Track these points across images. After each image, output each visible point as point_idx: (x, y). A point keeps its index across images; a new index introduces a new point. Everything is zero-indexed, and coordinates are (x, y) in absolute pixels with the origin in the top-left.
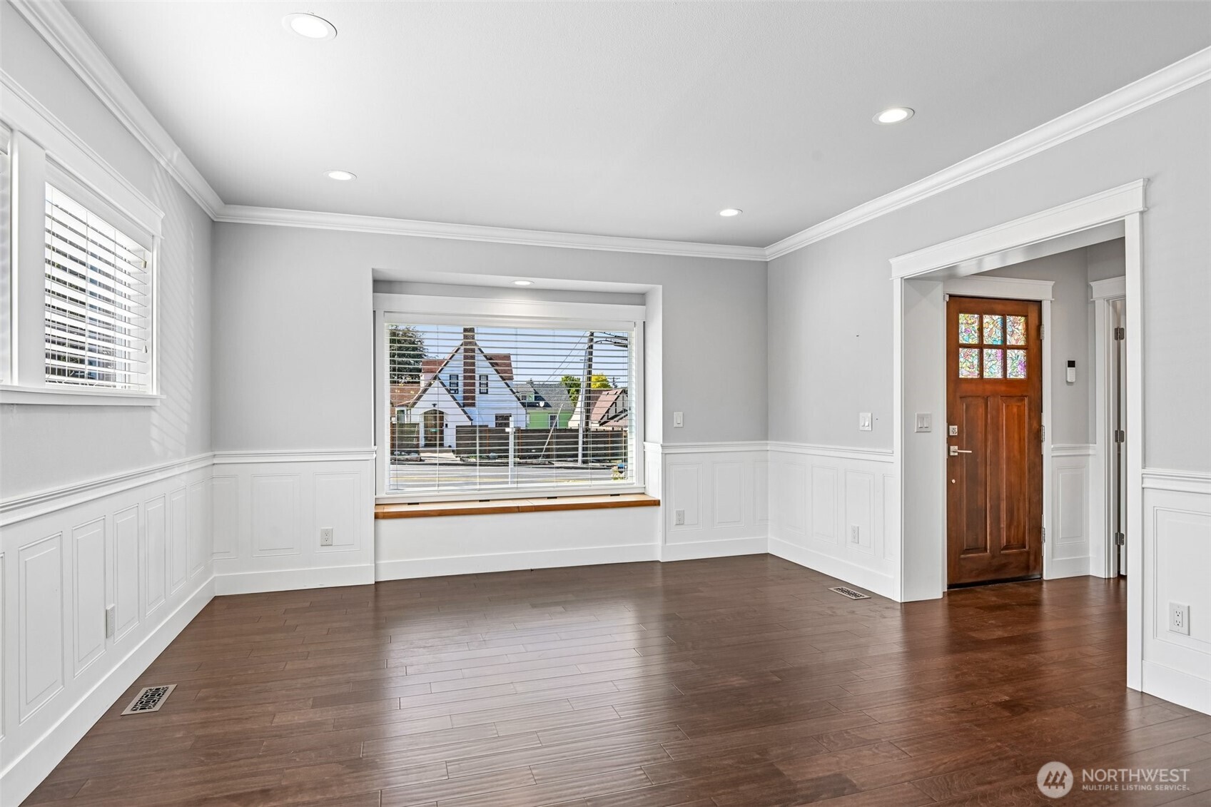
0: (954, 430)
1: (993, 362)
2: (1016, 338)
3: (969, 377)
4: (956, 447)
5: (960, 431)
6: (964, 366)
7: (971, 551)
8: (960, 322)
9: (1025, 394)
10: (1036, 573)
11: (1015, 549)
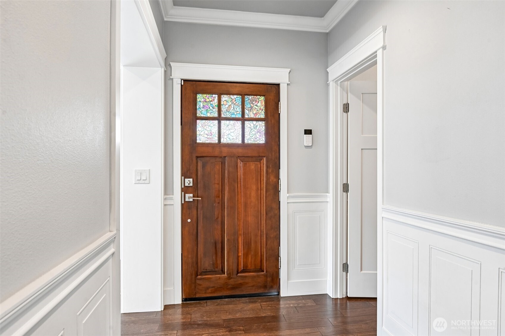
0: (189, 182)
1: (232, 131)
2: (254, 112)
3: (207, 142)
4: (191, 195)
5: (196, 183)
6: (202, 133)
7: (208, 273)
8: (198, 100)
9: (263, 155)
10: (273, 291)
11: (253, 272)
